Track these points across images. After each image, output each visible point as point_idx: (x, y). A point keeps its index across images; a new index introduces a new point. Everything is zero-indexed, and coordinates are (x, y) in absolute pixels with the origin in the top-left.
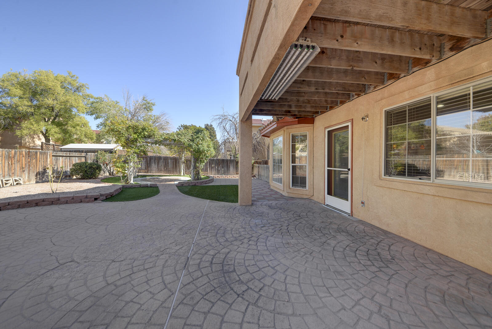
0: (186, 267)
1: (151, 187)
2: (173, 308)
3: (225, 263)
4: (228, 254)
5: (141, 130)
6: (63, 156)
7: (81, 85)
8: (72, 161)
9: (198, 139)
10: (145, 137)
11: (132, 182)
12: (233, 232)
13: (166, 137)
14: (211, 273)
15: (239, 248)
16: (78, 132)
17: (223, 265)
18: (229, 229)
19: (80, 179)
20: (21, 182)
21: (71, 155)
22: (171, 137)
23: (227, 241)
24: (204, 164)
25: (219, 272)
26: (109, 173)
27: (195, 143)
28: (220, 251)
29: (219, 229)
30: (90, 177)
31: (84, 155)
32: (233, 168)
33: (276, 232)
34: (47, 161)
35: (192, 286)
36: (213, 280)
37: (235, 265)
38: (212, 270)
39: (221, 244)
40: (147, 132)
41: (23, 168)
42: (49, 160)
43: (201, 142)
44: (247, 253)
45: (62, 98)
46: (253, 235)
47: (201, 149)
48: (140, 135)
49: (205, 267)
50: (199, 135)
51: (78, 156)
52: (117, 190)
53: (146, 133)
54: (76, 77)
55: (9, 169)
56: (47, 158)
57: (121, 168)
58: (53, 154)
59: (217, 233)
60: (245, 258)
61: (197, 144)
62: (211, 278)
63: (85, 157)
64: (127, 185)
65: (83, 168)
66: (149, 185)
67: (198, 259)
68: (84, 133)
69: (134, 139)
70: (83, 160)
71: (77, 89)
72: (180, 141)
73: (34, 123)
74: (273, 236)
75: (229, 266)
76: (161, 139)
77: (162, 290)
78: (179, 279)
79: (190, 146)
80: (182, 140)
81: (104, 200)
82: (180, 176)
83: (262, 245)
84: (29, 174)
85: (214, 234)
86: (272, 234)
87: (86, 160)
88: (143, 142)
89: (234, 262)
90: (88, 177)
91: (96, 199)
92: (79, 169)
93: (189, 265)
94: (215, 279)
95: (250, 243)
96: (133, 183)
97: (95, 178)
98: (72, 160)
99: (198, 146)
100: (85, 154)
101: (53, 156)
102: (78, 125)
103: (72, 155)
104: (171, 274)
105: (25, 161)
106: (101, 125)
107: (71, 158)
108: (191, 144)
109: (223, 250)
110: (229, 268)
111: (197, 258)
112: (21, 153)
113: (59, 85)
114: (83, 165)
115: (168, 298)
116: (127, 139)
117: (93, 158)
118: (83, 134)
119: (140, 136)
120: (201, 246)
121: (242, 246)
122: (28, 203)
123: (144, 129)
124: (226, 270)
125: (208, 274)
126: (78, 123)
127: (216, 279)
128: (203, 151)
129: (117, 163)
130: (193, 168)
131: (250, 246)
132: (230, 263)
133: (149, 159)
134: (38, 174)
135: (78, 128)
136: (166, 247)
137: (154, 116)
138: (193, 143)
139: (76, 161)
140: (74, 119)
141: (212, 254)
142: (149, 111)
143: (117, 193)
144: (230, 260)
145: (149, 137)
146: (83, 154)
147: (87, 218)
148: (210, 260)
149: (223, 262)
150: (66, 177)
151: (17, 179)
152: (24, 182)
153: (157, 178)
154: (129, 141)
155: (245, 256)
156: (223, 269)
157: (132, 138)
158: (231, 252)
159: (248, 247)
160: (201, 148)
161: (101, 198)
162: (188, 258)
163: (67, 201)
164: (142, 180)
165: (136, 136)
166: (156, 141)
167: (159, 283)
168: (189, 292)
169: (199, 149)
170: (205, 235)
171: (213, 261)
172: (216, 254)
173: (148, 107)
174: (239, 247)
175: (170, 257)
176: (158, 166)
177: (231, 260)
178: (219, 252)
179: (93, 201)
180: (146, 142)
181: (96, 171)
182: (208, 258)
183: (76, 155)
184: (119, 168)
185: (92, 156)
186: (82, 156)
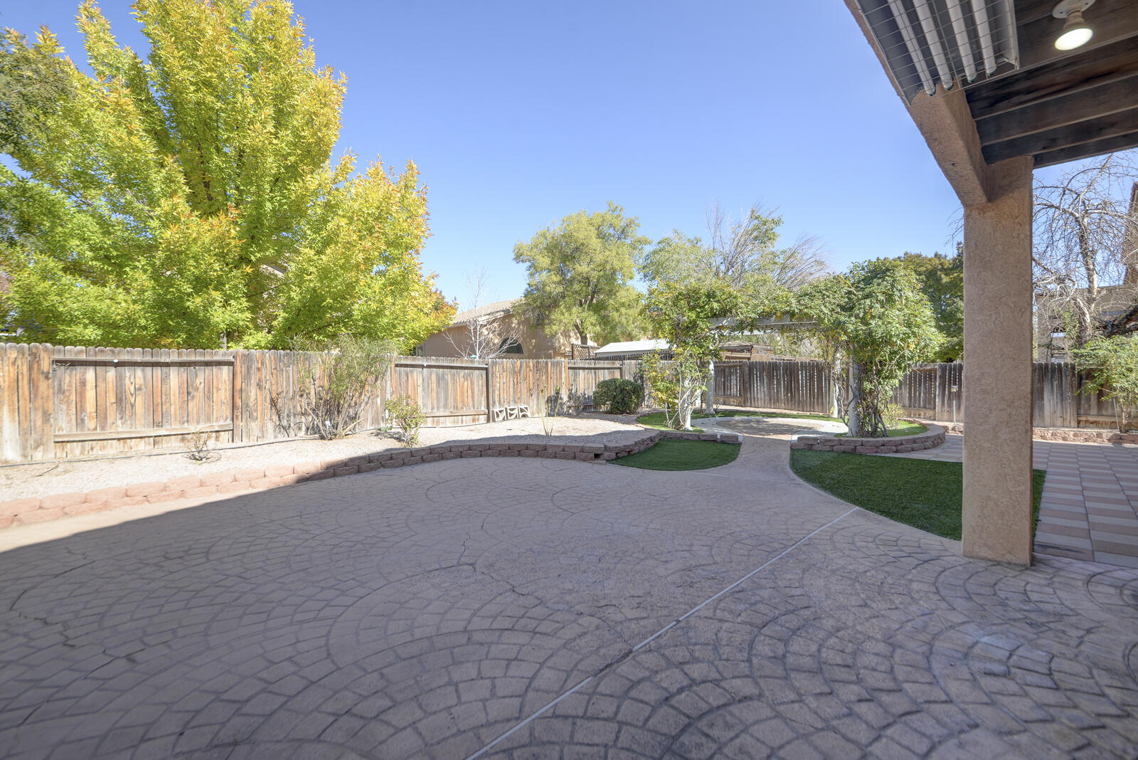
0: (605, 672)
1: (723, 442)
2: (487, 751)
3: (702, 724)
4: (740, 701)
5: (703, 299)
6: (584, 369)
7: (628, 222)
8: (599, 378)
9: (868, 302)
10: (715, 315)
11: (688, 426)
12: (833, 641)
13: (767, 309)
14: (636, 726)
15: (796, 706)
17: (688, 725)
18: (829, 623)
19: (607, 412)
20: (528, 413)
21: (597, 366)
22: (779, 306)
23: (780, 659)
24: (896, 382)
25: (659, 738)
27: (857, 316)
28: (724, 679)
29: (792, 612)
30: (621, 409)
31: (618, 366)
33: (1055, 726)
34: (561, 378)
35: (563, 728)
36: (623, 748)
37: (726, 751)
38: (647, 720)
39: (749, 661)
40: (718, 301)
41: (530, 390)
42: (563, 375)
43: (878, 309)
44: (806, 737)
45: (599, 258)
46: (906, 686)
47: (879, 333)
48: (702, 312)
49: (642, 701)
50: (878, 288)
51: (608, 366)
52: (643, 441)
53: (715, 305)
54: (619, 208)
55: (514, 392)
56: (561, 373)
57: (666, 393)
58: (570, 365)
59: (775, 619)
60: (781, 747)
61: (863, 318)
62: (624, 740)
63: (620, 369)
64: (678, 432)
66: (719, 437)
67: (648, 669)
69: (690, 323)
70: (616, 376)
71: (623, 232)
72: (806, 314)
73: (564, 311)
74: (1010, 733)
75: (704, 740)
76: (753, 315)
77: (512, 696)
78: (560, 692)
79: (839, 325)
80: (812, 312)
81: (612, 460)
82: (828, 418)
83: (905, 742)
84: (538, 400)
85: (758, 621)
86: (1012, 725)
87: (620, 375)
88: (710, 330)
89: (732, 739)
90: (618, 409)
91: (597, 456)
93: (614, 670)
94: (628, 750)
95: (863, 708)
96: (691, 429)
98: (599, 375)
99: (866, 323)
100: (621, 363)
101: (569, 368)
102: (623, 305)
103: (600, 366)
104: (559, 670)
105: (534, 379)
107: (597, 371)
108: (842, 318)
109: (738, 682)
110: (699, 746)
111: (647, 666)
112: (527, 366)
113: (593, 233)
115: (502, 721)
116: (676, 325)
117: (634, 371)
119: (702, 315)
120: (689, 638)
121: (814, 705)
122: (509, 449)
123: (710, 296)
124: (683, 745)
125: (627, 724)
126: (624, 300)
127: (634, 751)
128: (887, 340)
129: (659, 380)
130: (855, 396)
131: (847, 721)
132: (715, 733)
133: (747, 369)
134: (549, 400)
136: (614, 603)
137: (783, 252)
138: (850, 316)
139: (605, 376)
140: (618, 294)
141: (696, 675)
142: (768, 244)
143: (642, 447)
144: (726, 723)
145: (724, 313)
146: (617, 364)
147: (559, 490)
148: (674, 689)
149: (701, 717)
150: (585, 408)
151: (523, 407)
152: (533, 414)
153: (758, 422)
154: (680, 328)
155: (788, 743)
156: (675, 738)
157: (685, 321)
158: (756, 703)
159: (838, 717)
160: (880, 331)
161: (606, 454)
162: (631, 652)
163: (556, 453)
164: (720, 424)
165: (694, 316)
166: (742, 322)
167: (523, 677)
168: (545, 740)
169: (870, 334)
170: (731, 612)
171: (678, 697)
172: (704, 682)
173: (762, 233)
174: (800, 701)
175: (597, 628)
176: (769, 389)
177: (728, 726)
178: (716, 683)
179: (591, 459)
180: (717, 328)
181: (631, 398)
182: (672, 679)
183: (606, 366)
184: (662, 392)
185: (633, 366)
186: (615, 366)
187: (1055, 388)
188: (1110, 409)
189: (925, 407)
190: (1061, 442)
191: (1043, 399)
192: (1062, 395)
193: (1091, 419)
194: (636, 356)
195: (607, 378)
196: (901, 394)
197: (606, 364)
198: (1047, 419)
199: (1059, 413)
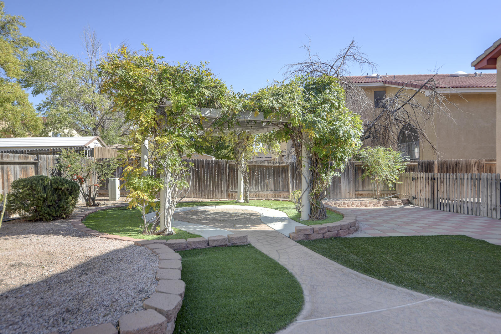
7: (9, 19)
8: (8, 176)
16: (9, 115)
19: (31, 220)
21: (5, 160)
26: (87, 200)
30: (54, 214)
31: (32, 160)
32: (346, 181)
51: (20, 161)
57: (146, 192)
63: (35, 164)
65: (38, 192)
66: (227, 240)
68: (20, 115)
70: (31, 172)
87: (37, 171)
90: (50, 215)
92: (29, 194)
97: (67, 217)
98: (7, 172)
100: (35, 157)
103: (8, 160)
106: (43, 106)
107: (5, 166)
114: (37, 185)
117: (51, 166)
118: (19, 119)
126: (8, 95)
129: (135, 176)
130: (309, 186)
135: (8, 106)
146: (31, 158)
181: (67, 199)
183: (17, 160)
184: (142, 191)
185: (50, 161)
186: (28, 161)
187: (346, 176)
188: (367, 187)
189: (283, 191)
190: (347, 208)
191: (340, 182)
192: (349, 180)
193: (360, 193)
194: (55, 151)
195: (20, 176)
196: (269, 182)
197: (17, 158)
198: (343, 194)
199: (348, 191)
